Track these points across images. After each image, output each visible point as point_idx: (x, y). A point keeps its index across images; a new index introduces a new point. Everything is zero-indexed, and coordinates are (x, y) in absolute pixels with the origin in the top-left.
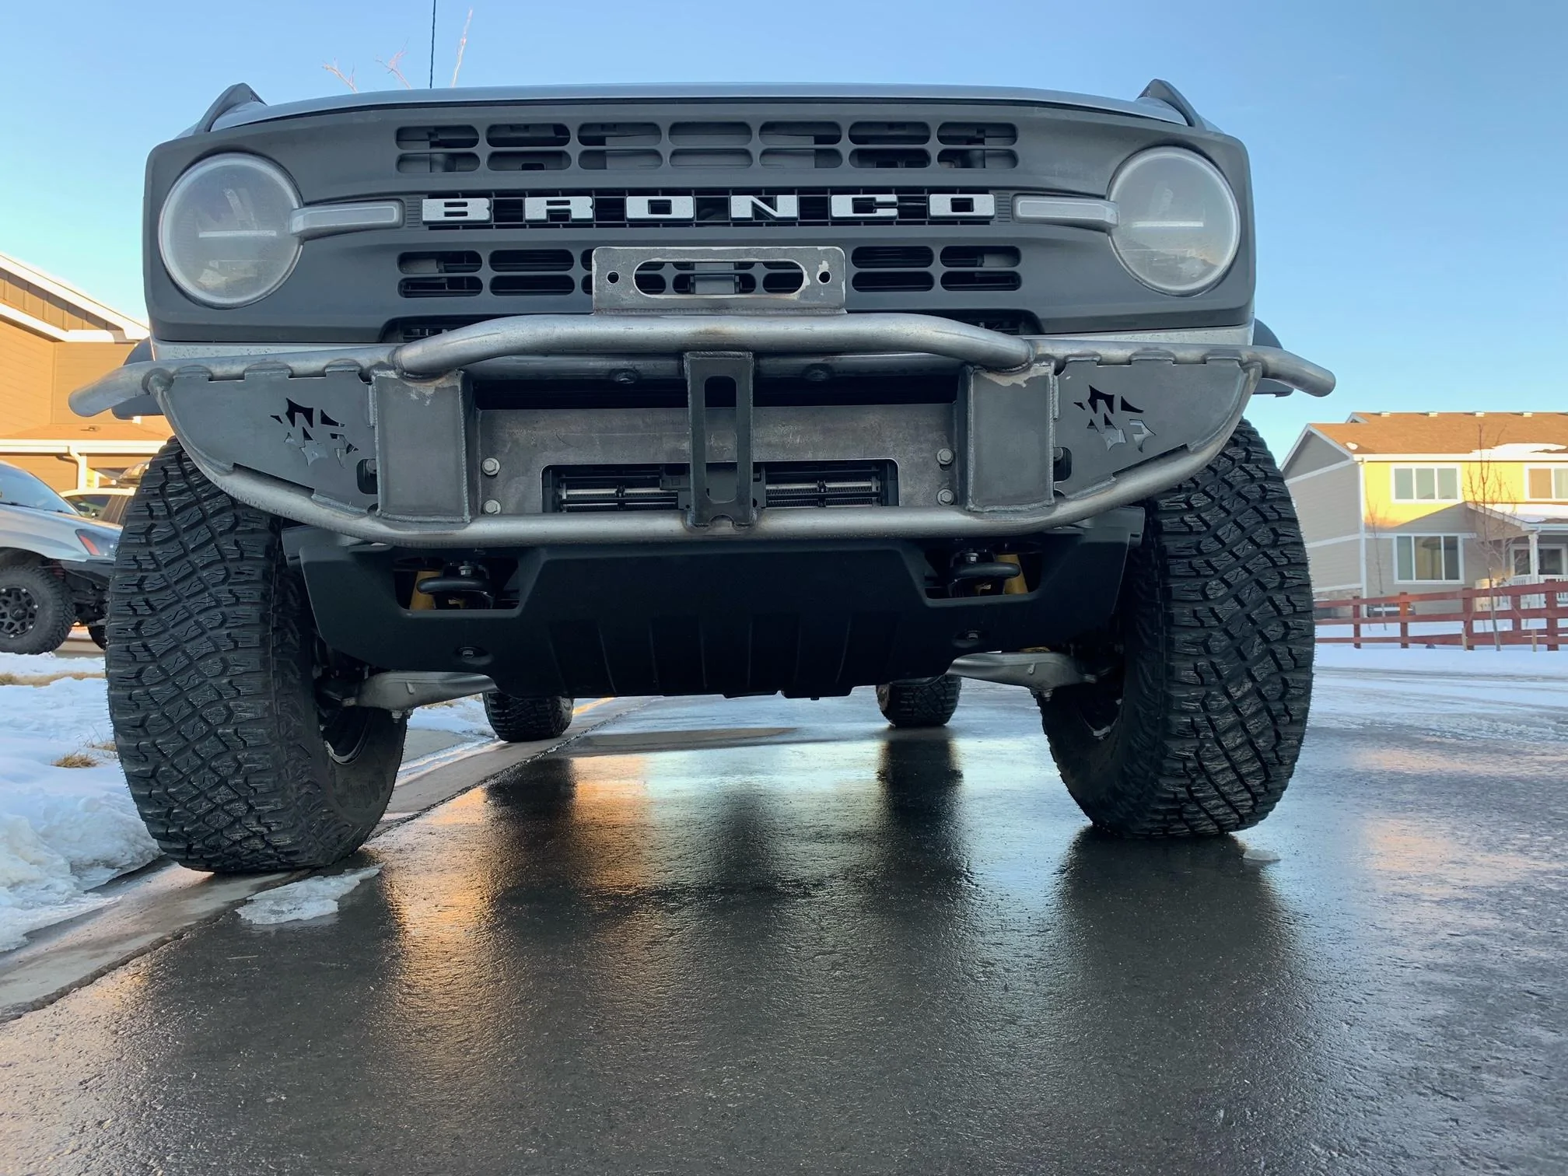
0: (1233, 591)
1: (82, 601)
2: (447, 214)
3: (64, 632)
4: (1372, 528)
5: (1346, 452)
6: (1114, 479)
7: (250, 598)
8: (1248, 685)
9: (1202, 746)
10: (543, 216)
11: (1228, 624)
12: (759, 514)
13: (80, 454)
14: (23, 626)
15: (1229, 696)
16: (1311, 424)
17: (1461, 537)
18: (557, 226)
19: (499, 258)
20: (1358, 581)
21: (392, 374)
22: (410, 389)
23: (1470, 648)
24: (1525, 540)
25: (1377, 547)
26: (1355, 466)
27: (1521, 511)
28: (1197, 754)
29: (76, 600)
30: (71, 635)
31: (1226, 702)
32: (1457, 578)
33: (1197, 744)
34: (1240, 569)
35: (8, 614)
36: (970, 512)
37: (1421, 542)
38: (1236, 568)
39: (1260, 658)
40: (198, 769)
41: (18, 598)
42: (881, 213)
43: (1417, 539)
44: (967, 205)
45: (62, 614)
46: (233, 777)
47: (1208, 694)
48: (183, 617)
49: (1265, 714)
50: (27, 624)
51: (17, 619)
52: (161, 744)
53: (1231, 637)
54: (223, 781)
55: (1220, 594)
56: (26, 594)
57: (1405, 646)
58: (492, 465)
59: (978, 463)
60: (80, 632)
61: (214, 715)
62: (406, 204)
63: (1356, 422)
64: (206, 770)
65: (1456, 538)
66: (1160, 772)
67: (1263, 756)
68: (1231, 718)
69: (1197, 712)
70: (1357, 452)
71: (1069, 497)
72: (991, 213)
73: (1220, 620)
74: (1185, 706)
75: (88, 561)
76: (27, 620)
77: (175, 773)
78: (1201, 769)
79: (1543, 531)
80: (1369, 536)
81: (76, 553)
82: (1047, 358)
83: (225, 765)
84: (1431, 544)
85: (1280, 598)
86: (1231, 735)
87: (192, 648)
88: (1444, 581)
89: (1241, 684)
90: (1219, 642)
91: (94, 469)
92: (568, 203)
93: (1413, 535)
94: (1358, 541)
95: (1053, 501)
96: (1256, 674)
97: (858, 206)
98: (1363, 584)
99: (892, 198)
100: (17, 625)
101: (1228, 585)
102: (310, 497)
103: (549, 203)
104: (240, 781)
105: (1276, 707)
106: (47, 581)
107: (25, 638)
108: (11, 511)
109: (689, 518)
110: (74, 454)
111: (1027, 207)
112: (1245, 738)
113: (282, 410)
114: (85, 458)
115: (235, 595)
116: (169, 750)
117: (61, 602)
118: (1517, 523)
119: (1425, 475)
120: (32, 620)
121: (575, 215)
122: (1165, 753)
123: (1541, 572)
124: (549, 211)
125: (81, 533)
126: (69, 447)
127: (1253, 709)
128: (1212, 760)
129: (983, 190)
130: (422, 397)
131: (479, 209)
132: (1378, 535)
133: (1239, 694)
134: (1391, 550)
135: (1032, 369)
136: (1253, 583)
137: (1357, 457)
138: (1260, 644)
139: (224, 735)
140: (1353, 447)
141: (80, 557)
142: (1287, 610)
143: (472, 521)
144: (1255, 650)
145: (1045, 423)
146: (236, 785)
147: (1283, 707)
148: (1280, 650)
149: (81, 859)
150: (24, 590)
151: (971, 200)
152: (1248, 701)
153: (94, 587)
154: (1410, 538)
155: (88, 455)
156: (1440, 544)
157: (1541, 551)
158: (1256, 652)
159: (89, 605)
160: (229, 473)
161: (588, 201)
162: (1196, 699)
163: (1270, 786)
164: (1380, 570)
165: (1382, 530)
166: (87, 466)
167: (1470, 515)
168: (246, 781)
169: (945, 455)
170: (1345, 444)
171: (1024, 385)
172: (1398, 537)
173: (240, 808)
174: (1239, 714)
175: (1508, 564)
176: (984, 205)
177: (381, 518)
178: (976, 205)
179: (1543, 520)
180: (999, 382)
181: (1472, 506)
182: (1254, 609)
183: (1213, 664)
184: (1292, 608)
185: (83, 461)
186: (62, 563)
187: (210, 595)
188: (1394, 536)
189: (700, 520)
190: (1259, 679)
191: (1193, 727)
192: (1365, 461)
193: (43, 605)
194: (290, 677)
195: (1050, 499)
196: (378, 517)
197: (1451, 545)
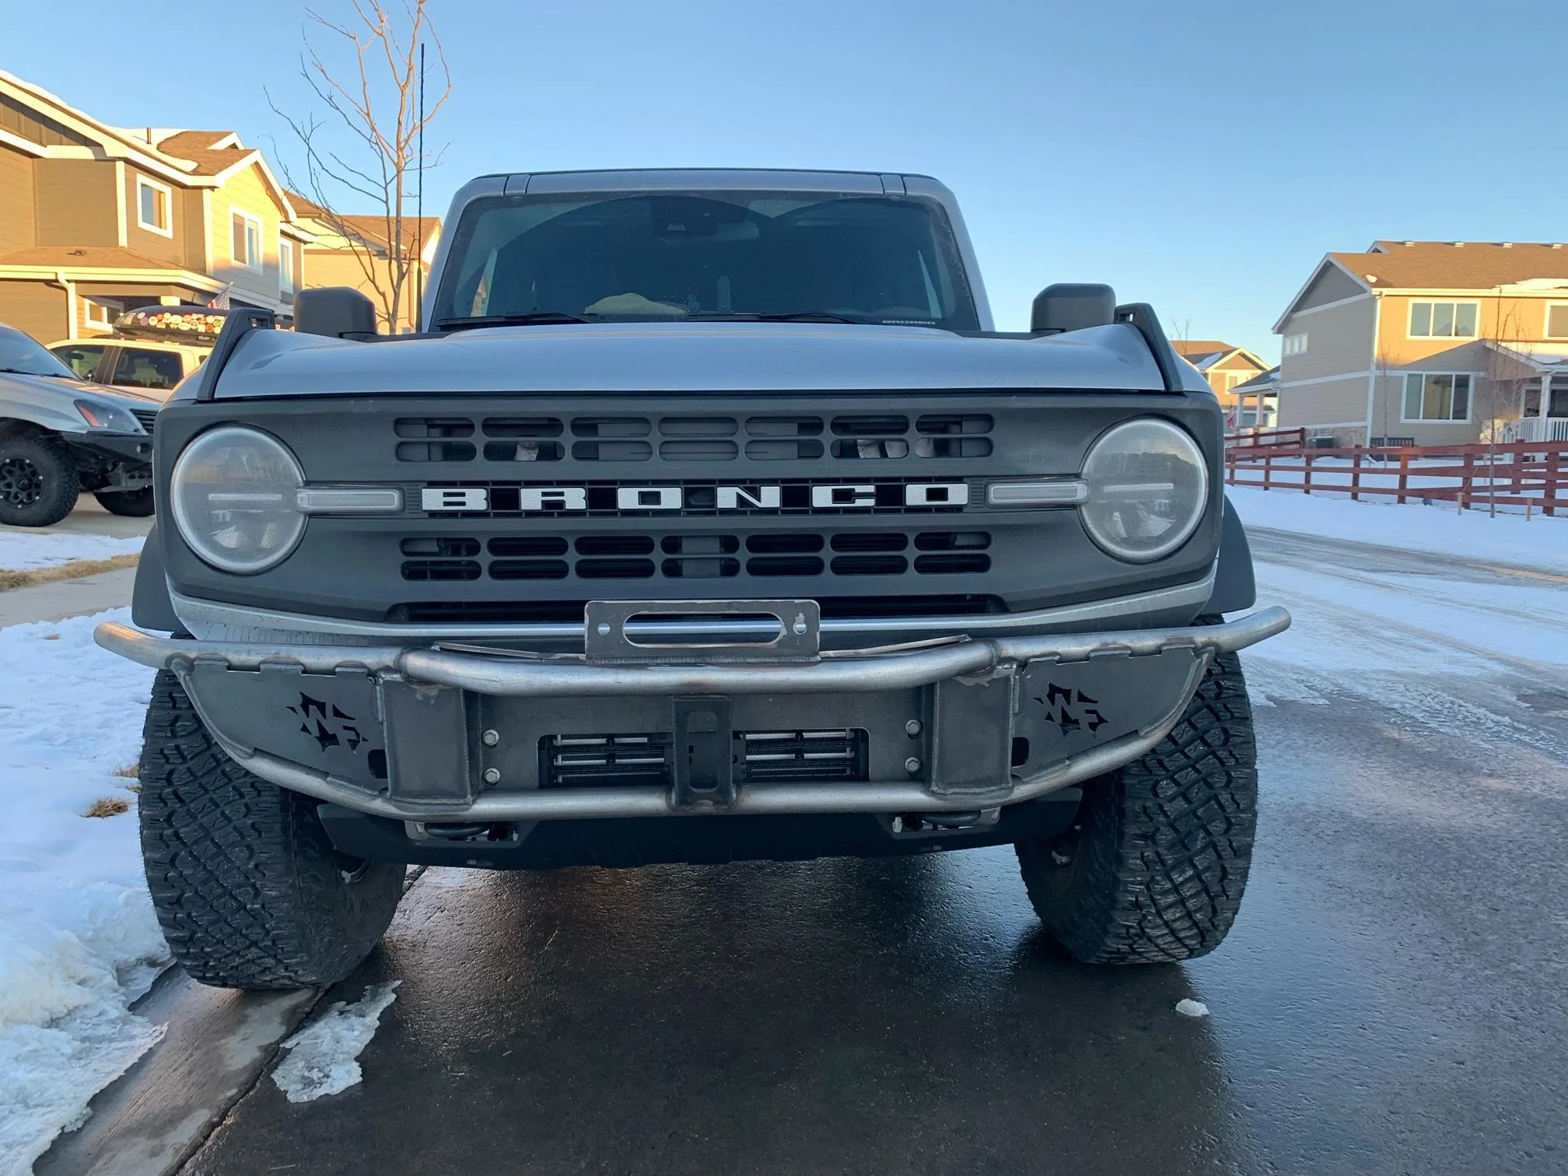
0: (1182, 789)
1: (86, 470)
2: (446, 504)
3: (70, 503)
4: (1382, 365)
5: (1365, 286)
6: (1068, 762)
7: (271, 791)
8: (1190, 873)
9: (1145, 916)
10: (538, 506)
11: (1176, 820)
12: (738, 793)
13: (68, 281)
14: (29, 496)
15: (1171, 880)
16: (1331, 254)
17: (1472, 375)
18: (552, 515)
19: (496, 547)
20: (1364, 419)
21: (397, 677)
22: (415, 691)
23: (1466, 506)
24: (1537, 381)
25: (1386, 384)
26: (1373, 299)
27: (1539, 349)
28: (1139, 924)
29: (78, 468)
30: (76, 507)
31: (1168, 886)
32: (1464, 418)
33: (1140, 917)
34: (1190, 769)
35: (14, 484)
36: (933, 794)
37: (1432, 380)
38: (1186, 768)
39: (1203, 850)
40: (231, 935)
41: (22, 468)
42: (860, 503)
43: (1428, 377)
44: (942, 494)
45: (67, 486)
46: (263, 940)
47: (1153, 878)
48: (210, 809)
49: (1204, 895)
50: (34, 494)
51: (23, 489)
52: (196, 917)
53: (1177, 831)
54: (255, 943)
55: (1170, 793)
56: (30, 465)
57: (1402, 500)
58: (492, 737)
59: (942, 752)
60: (87, 502)
61: (244, 895)
62: (406, 491)
63: (1379, 252)
64: (238, 936)
65: (1469, 376)
66: (1106, 932)
67: (1200, 925)
68: (1171, 899)
69: (1142, 892)
70: (1376, 285)
71: (1026, 780)
72: (964, 502)
73: (1167, 816)
74: (1131, 888)
75: (88, 432)
76: (33, 491)
77: (210, 939)
78: (1143, 933)
79: (1557, 373)
80: (1378, 373)
81: (77, 425)
82: (1010, 660)
83: (256, 933)
84: (1441, 382)
85: (1225, 798)
86: (1171, 910)
87: (220, 837)
88: (1451, 421)
89: (1183, 872)
90: (1166, 836)
91: (83, 296)
92: (562, 494)
93: (1424, 373)
94: (1367, 378)
95: (1011, 785)
96: (1198, 863)
97: (838, 496)
98: (1369, 422)
99: (871, 489)
100: (22, 496)
101: (1177, 784)
102: (325, 780)
103: (544, 494)
104: (269, 943)
105: (1215, 889)
106: (50, 453)
107: (33, 508)
108: (7, 379)
109: (673, 796)
110: (62, 279)
111: (1000, 493)
112: (1184, 913)
113: (297, 702)
114: (74, 284)
115: (256, 789)
116: (204, 921)
117: (64, 474)
118: (1532, 364)
119: (1444, 310)
120: (37, 490)
121: (568, 506)
122: (1111, 920)
123: (1550, 415)
124: (543, 502)
125: (81, 403)
126: (56, 274)
127: (1193, 891)
128: (1153, 928)
129: (958, 480)
130: (427, 697)
131: (476, 499)
132: (1388, 372)
133: (1181, 879)
134: (1401, 388)
135: (995, 671)
136: (1201, 783)
137: (1375, 291)
138: (1203, 838)
139: (253, 910)
140: (1372, 279)
141: (81, 429)
142: (1231, 808)
143: (474, 801)
144: (1199, 842)
145: (1007, 719)
146: (265, 946)
147: (1221, 889)
148: (1222, 843)
149: (126, 961)
150: (28, 461)
151: (946, 490)
152: (1189, 885)
153: (97, 458)
154: (1421, 376)
155: (77, 282)
156: (1451, 381)
157: (1553, 393)
158: (1199, 844)
159: (92, 474)
160: (251, 756)
161: (580, 492)
162: (1141, 883)
163: (1205, 944)
164: (1386, 413)
165: (1393, 367)
166: (76, 294)
167: (1484, 353)
168: (274, 943)
169: (913, 727)
170: (1364, 276)
171: (987, 685)
172: (1409, 375)
173: (270, 962)
174: (1179, 894)
175: (1517, 406)
176: (958, 494)
177: (389, 800)
178: (950, 494)
179: (1559, 361)
180: (964, 683)
181: (1489, 345)
182: (1201, 807)
183: (1158, 854)
184: (1235, 806)
185: (72, 288)
186: (63, 434)
187: (234, 788)
188: (1405, 374)
189: (683, 800)
190: (1200, 868)
191: (1137, 905)
192: (1384, 294)
193: (48, 476)
194: (311, 852)
195: (1008, 783)
196: (390, 799)
197: (1462, 383)
